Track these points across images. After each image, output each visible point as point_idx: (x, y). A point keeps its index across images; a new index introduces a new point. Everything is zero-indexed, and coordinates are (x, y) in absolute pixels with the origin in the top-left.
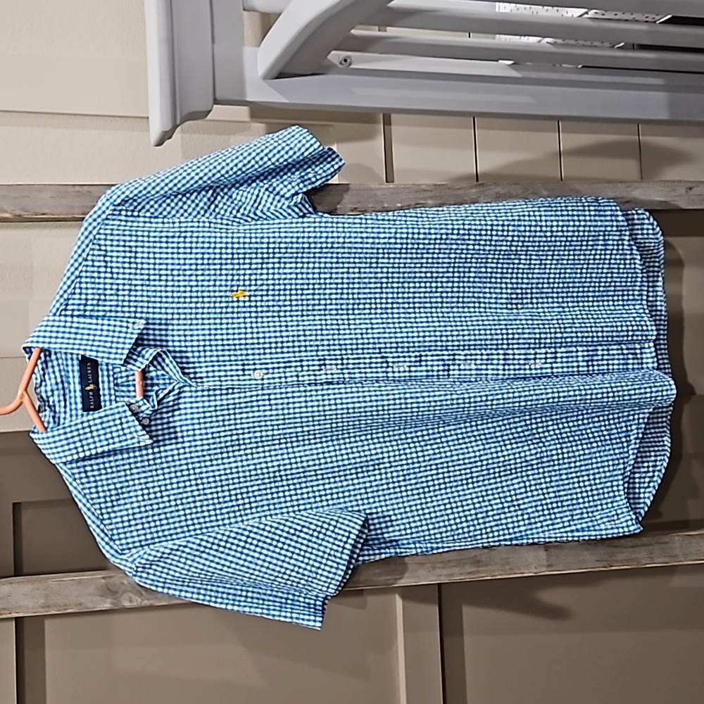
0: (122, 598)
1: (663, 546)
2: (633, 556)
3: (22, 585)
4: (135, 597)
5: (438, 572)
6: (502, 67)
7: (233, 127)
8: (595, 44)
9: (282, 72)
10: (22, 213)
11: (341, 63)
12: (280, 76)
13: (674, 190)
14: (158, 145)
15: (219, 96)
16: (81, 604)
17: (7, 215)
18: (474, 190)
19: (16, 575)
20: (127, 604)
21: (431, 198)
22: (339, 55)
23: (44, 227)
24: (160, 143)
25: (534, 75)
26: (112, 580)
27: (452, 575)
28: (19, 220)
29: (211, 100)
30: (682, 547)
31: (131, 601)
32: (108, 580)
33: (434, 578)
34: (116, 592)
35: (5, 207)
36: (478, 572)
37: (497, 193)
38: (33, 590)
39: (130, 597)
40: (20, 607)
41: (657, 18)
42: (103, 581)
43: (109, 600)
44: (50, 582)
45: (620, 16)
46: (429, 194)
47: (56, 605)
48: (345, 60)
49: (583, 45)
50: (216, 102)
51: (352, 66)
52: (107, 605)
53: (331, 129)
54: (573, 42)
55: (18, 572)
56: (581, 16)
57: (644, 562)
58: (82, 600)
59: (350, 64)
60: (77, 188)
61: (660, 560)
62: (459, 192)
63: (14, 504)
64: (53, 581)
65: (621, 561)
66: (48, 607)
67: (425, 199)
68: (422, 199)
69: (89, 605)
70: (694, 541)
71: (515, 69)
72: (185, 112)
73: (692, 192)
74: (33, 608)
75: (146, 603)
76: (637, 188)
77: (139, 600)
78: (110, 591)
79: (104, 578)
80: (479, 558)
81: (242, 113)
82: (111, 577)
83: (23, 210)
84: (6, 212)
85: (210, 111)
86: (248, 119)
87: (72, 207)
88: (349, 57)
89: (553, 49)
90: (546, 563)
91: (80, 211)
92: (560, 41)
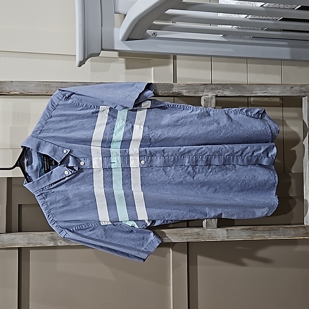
0: (58, 242)
1: (275, 231)
2: (263, 235)
3: (19, 235)
4: (62, 242)
5: (183, 237)
6: (219, 37)
7: (112, 59)
8: (255, 28)
9: (128, 38)
10: (23, 92)
11: (152, 35)
12: (128, 40)
13: (285, 88)
14: (79, 67)
15: (103, 47)
16: (42, 243)
17: (17, 93)
18: (202, 87)
19: (19, 232)
20: (59, 244)
21: (185, 89)
22: (152, 32)
23: (35, 98)
24: (80, 66)
25: (232, 40)
26: (54, 235)
27: (188, 239)
28: (22, 95)
29: (100, 49)
30: (283, 232)
31: (61, 243)
32: (52, 235)
33: (181, 240)
34: (55, 240)
35: (17, 90)
36: (199, 238)
37: (212, 88)
38: (24, 237)
39: (61, 242)
40: (18, 243)
41: (277, 18)
42: (50, 235)
43: (53, 243)
44: (30, 235)
45: (261, 17)
46: (184, 88)
47: (32, 243)
48: (154, 34)
49: (250, 29)
50: (102, 50)
51: (157, 36)
52: (52, 245)
53: (152, 61)
54: (245, 28)
55: (20, 230)
56: (246, 17)
57: (267, 237)
58: (42, 242)
59: (156, 35)
60: (45, 83)
61: (274, 237)
62: (196, 87)
63: (19, 205)
64: (31, 234)
65: (258, 237)
66: (29, 244)
67: (182, 90)
68: (181, 90)
69: (45, 244)
70: (288, 230)
71: (225, 38)
72: (89, 54)
73: (292, 89)
74: (24, 244)
75: (67, 244)
76: (270, 87)
77: (64, 243)
78: (53, 239)
79: (51, 234)
80: (199, 233)
81: (116, 54)
82: (53, 234)
83: (23, 91)
84: (17, 92)
85: (100, 53)
86: (118, 57)
87: (43, 90)
88: (156, 32)
89: (238, 30)
90: (227, 236)
91: (46, 92)
92: (240, 27)
